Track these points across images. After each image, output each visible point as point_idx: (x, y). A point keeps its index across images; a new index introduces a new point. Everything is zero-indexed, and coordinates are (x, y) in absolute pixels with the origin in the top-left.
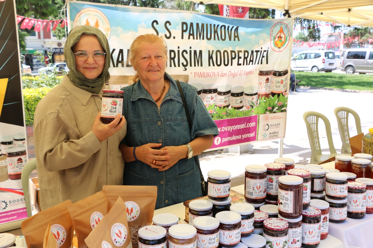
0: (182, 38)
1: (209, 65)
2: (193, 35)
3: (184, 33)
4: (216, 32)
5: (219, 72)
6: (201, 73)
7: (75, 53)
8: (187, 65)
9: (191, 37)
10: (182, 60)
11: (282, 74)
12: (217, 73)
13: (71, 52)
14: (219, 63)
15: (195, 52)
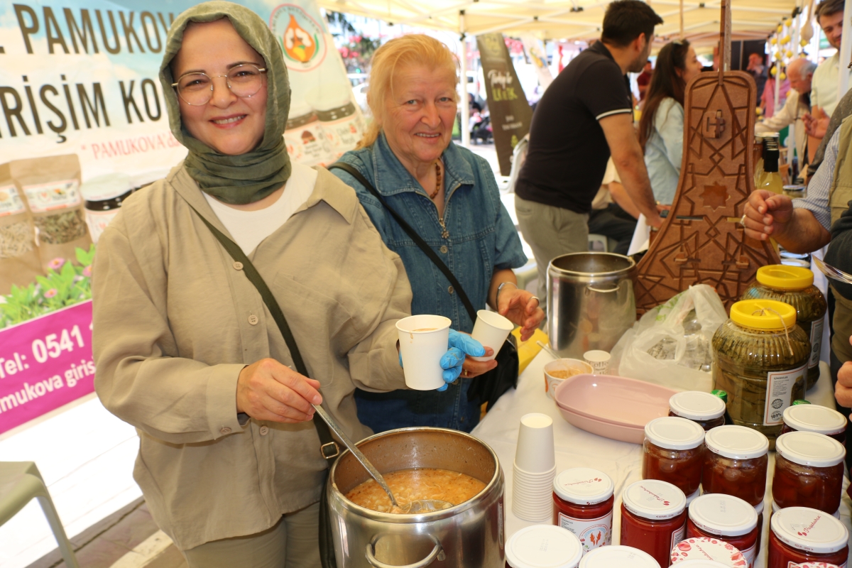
0: (30, 50)
1: (130, 121)
2: (60, 40)
3: (31, 37)
4: (129, 30)
5: (161, 137)
8: (63, 127)
9: (57, 47)
10: (46, 115)
12: (156, 138)
14: (154, 113)
15: (81, 88)
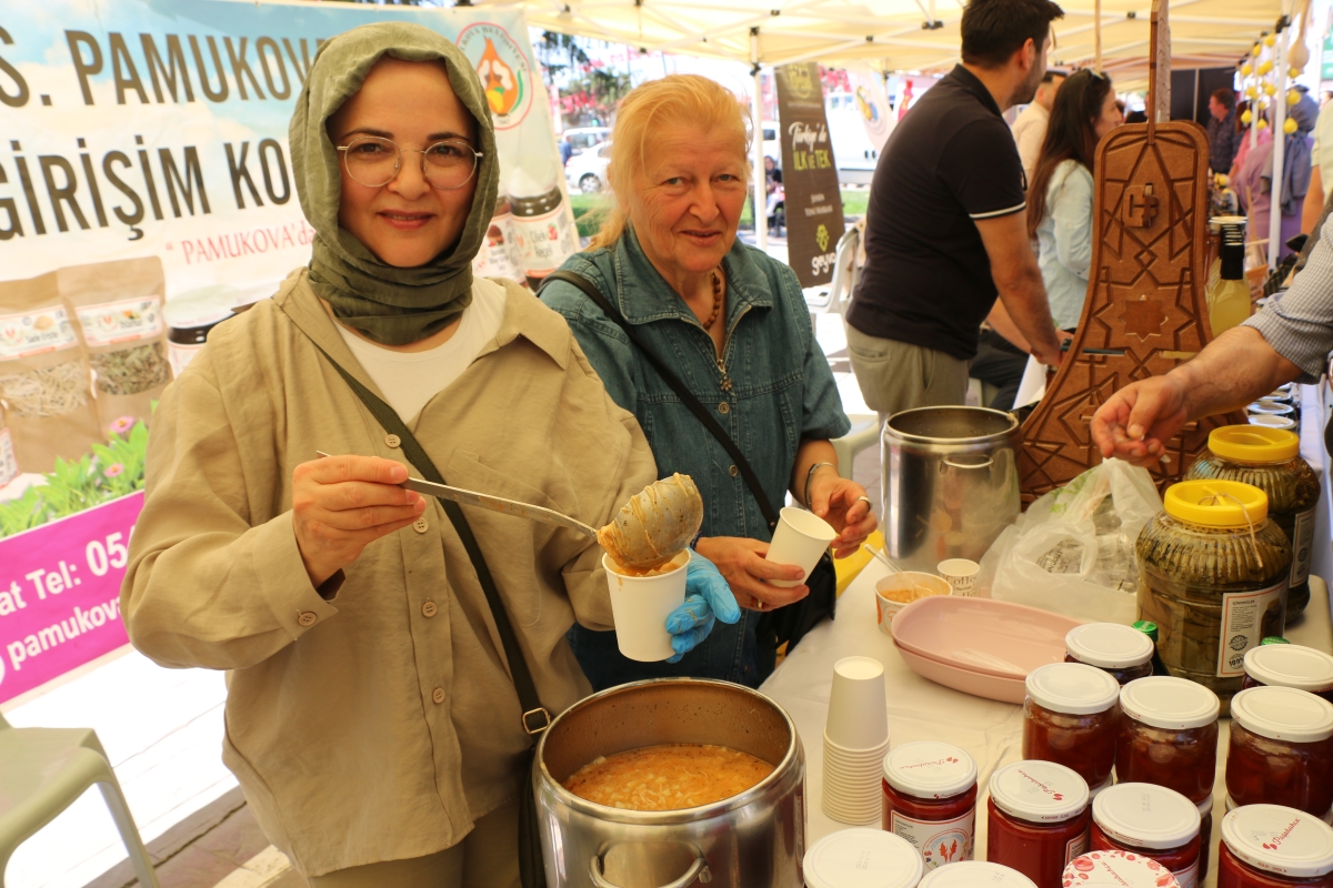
0: (89, 100)
1: (241, 205)
2: (135, 83)
3: (91, 79)
4: (240, 65)
5: (289, 229)
6: (211, 243)
7: (340, 148)
8: (139, 216)
9: (131, 94)
10: (112, 197)
11: (547, 204)
12: (281, 231)
13: (324, 140)
14: (279, 191)
15: (166, 157)
